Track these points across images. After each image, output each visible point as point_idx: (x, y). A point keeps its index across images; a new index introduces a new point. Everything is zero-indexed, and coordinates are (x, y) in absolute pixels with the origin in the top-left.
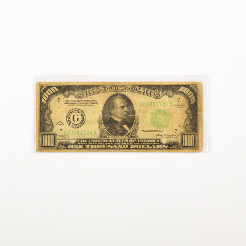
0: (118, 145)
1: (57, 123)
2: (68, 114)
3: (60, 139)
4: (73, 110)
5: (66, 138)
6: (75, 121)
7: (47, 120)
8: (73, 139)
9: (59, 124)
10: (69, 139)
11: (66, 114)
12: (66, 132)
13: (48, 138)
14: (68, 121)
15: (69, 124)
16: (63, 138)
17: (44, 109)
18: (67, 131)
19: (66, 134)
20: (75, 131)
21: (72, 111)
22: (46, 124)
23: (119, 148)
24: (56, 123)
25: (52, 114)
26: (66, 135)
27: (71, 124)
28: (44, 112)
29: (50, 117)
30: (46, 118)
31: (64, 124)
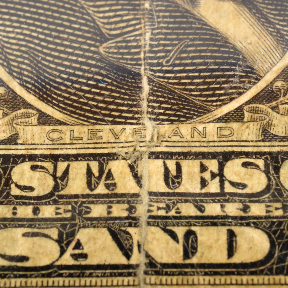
0: (133, 221)
23: (151, 264)
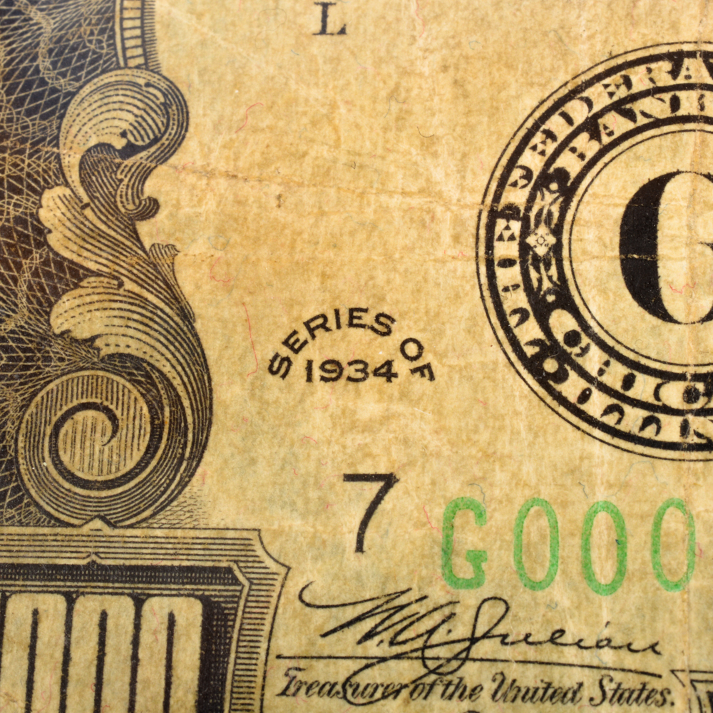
1: (292, 343)
2: (533, 161)
3: (339, 672)
4: (639, 78)
5: (471, 673)
6: (671, 302)
7: (74, 274)
8: (620, 696)
9: (333, 370)
10: (529, 677)
11: (488, 158)
12: (469, 538)
13: (84, 654)
14: (518, 299)
15: (533, 365)
16: (407, 671)
17: (44, 63)
18: (500, 518)
19: (465, 570)
20: (673, 522)
21: (600, 96)
22: (56, 348)
24: (273, 346)
25: (190, 151)
26: (470, 599)
27: (593, 360)
28: (34, 124)
29: (151, 208)
30: (54, 240)
31: (425, 371)
